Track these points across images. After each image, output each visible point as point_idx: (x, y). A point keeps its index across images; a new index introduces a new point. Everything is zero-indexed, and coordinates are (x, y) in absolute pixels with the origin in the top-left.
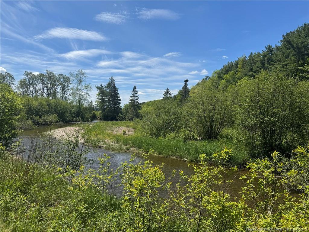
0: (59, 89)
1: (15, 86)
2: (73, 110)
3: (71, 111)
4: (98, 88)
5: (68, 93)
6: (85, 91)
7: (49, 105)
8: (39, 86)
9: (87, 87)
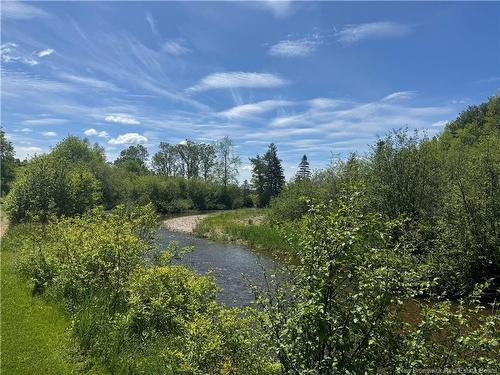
0: (200, 165)
1: (149, 163)
2: (216, 194)
3: (212, 195)
4: (253, 161)
5: (212, 169)
6: (232, 166)
7: (182, 187)
8: (179, 162)
9: (235, 160)
